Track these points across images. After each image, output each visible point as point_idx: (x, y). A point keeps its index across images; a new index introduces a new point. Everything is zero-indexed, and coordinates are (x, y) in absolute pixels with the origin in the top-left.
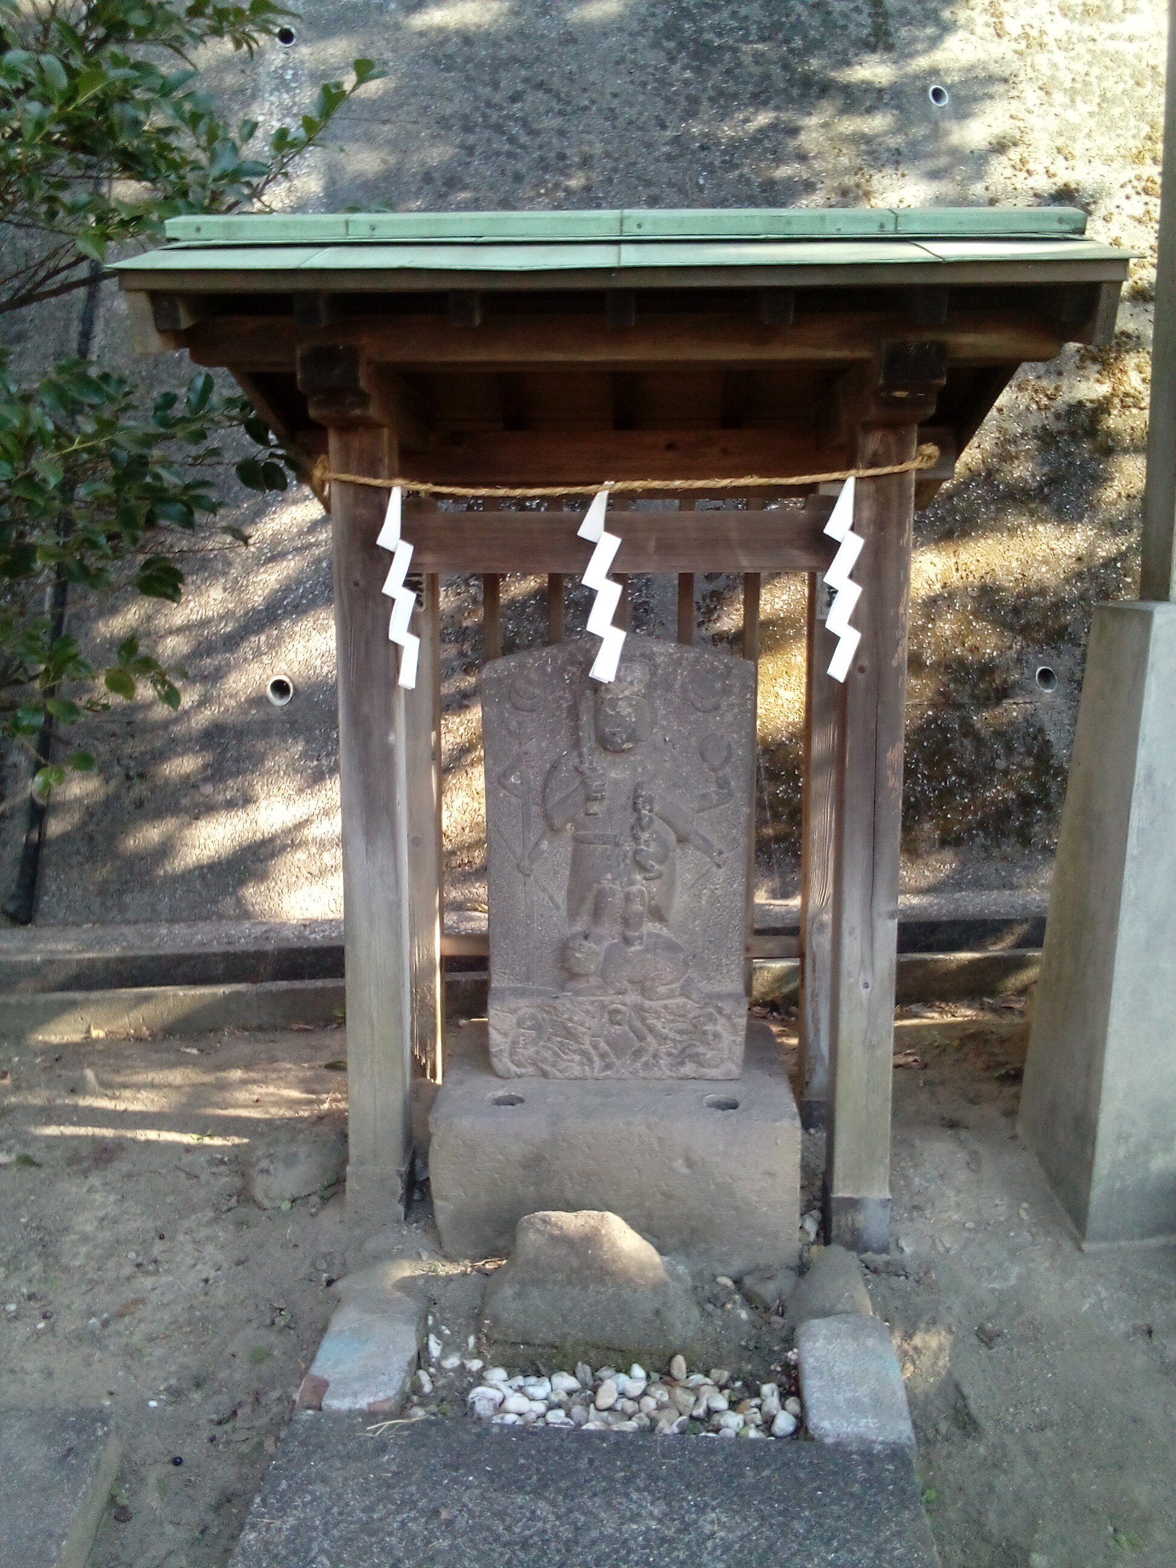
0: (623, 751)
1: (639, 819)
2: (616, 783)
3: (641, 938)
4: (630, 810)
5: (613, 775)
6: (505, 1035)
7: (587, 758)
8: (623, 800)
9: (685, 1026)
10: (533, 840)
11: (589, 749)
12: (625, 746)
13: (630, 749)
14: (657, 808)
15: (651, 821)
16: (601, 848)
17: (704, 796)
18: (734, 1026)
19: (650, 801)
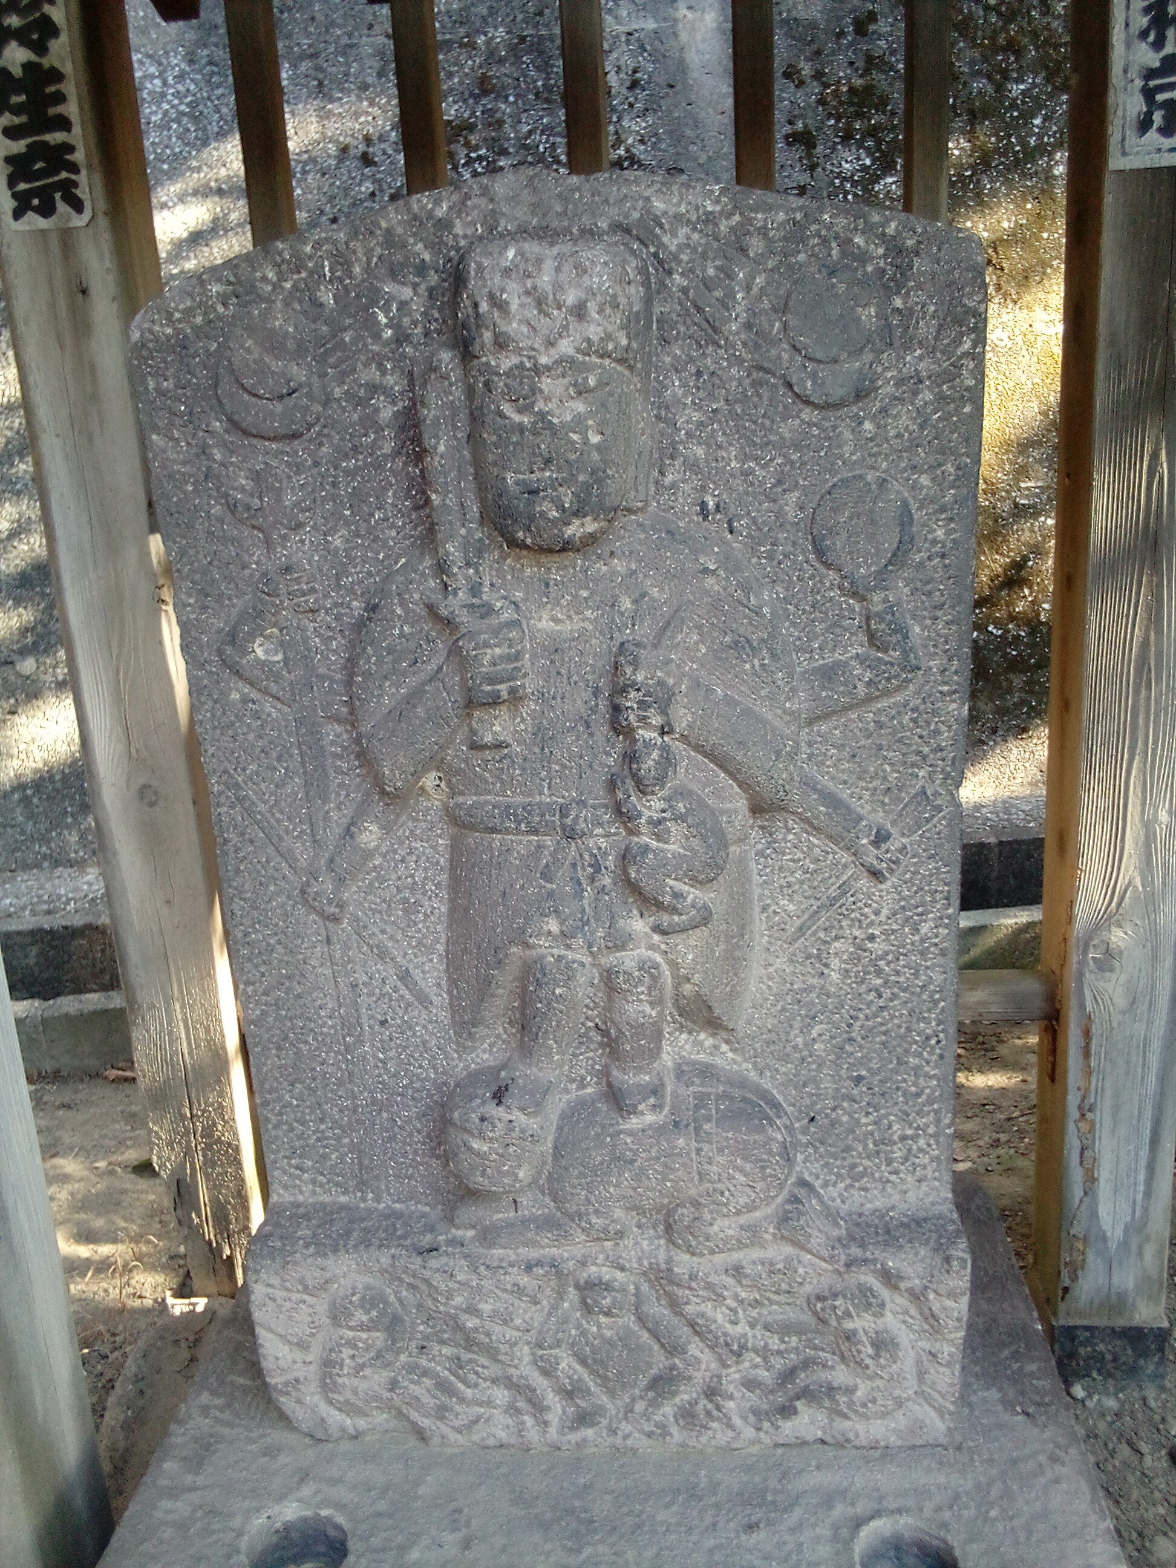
0: (567, 547)
1: (631, 758)
2: (555, 649)
3: (656, 1091)
4: (602, 730)
5: (545, 624)
6: (302, 1346)
7: (461, 576)
8: (579, 701)
9: (792, 1315)
10: (338, 818)
11: (465, 546)
12: (574, 530)
13: (591, 540)
14: (683, 717)
15: (668, 761)
16: (523, 843)
17: (828, 674)
18: (931, 1317)
19: (663, 699)
